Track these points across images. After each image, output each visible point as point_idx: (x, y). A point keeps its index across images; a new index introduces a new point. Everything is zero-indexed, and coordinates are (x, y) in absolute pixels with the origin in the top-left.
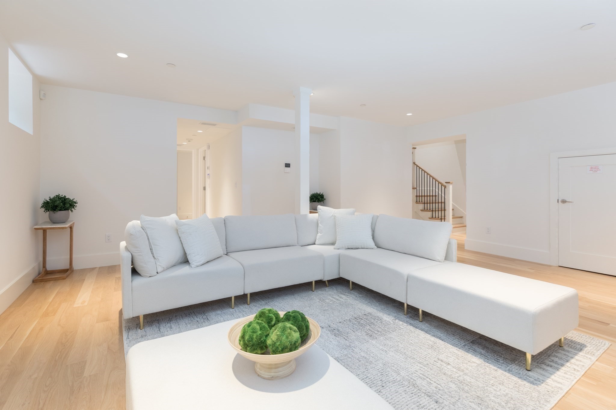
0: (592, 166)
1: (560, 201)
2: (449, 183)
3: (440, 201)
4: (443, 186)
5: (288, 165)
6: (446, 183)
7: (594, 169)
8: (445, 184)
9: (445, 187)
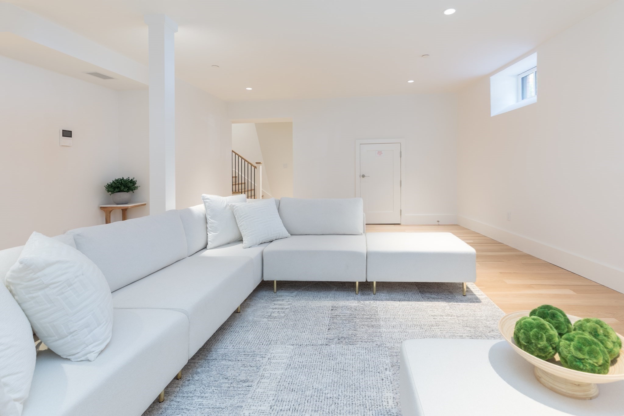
0: (379, 151)
1: (361, 175)
2: (260, 163)
3: (240, 182)
4: (253, 166)
5: (67, 134)
6: (256, 163)
7: (380, 153)
8: (255, 165)
9: (255, 167)
